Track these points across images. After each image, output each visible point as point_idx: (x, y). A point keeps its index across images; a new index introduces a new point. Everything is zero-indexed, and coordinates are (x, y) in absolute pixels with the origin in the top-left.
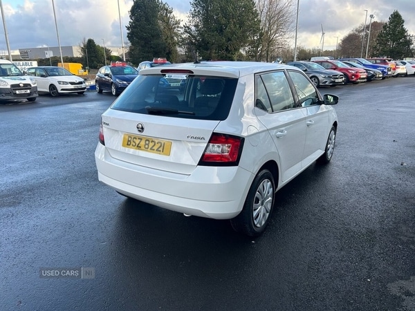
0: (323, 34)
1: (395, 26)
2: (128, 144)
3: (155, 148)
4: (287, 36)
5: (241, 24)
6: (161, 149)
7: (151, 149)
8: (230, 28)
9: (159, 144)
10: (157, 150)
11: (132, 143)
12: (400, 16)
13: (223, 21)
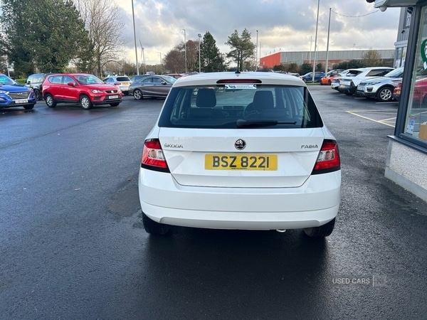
0: (143, 49)
1: (209, 45)
2: (214, 166)
3: (258, 164)
4: (115, 49)
5: (67, 34)
6: (265, 164)
7: (252, 166)
8: (54, 37)
9: (262, 160)
10: (260, 166)
11: (221, 163)
12: (212, 37)
13: (44, 29)
